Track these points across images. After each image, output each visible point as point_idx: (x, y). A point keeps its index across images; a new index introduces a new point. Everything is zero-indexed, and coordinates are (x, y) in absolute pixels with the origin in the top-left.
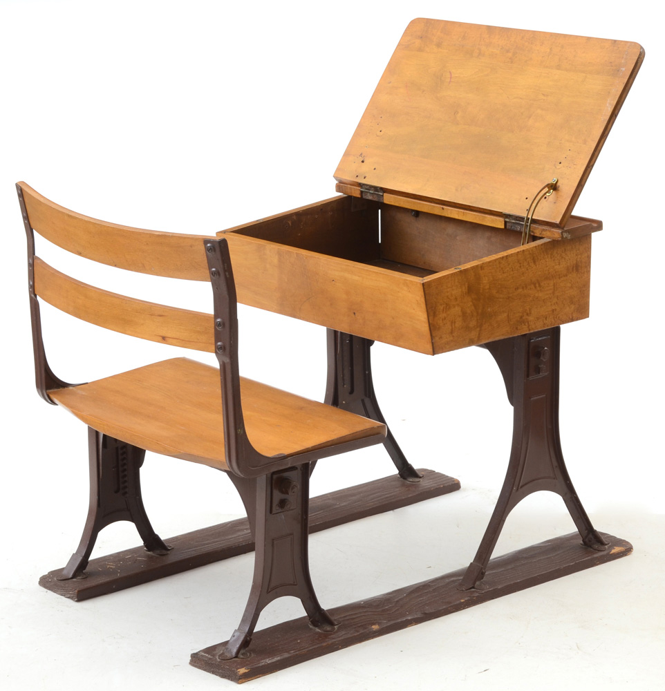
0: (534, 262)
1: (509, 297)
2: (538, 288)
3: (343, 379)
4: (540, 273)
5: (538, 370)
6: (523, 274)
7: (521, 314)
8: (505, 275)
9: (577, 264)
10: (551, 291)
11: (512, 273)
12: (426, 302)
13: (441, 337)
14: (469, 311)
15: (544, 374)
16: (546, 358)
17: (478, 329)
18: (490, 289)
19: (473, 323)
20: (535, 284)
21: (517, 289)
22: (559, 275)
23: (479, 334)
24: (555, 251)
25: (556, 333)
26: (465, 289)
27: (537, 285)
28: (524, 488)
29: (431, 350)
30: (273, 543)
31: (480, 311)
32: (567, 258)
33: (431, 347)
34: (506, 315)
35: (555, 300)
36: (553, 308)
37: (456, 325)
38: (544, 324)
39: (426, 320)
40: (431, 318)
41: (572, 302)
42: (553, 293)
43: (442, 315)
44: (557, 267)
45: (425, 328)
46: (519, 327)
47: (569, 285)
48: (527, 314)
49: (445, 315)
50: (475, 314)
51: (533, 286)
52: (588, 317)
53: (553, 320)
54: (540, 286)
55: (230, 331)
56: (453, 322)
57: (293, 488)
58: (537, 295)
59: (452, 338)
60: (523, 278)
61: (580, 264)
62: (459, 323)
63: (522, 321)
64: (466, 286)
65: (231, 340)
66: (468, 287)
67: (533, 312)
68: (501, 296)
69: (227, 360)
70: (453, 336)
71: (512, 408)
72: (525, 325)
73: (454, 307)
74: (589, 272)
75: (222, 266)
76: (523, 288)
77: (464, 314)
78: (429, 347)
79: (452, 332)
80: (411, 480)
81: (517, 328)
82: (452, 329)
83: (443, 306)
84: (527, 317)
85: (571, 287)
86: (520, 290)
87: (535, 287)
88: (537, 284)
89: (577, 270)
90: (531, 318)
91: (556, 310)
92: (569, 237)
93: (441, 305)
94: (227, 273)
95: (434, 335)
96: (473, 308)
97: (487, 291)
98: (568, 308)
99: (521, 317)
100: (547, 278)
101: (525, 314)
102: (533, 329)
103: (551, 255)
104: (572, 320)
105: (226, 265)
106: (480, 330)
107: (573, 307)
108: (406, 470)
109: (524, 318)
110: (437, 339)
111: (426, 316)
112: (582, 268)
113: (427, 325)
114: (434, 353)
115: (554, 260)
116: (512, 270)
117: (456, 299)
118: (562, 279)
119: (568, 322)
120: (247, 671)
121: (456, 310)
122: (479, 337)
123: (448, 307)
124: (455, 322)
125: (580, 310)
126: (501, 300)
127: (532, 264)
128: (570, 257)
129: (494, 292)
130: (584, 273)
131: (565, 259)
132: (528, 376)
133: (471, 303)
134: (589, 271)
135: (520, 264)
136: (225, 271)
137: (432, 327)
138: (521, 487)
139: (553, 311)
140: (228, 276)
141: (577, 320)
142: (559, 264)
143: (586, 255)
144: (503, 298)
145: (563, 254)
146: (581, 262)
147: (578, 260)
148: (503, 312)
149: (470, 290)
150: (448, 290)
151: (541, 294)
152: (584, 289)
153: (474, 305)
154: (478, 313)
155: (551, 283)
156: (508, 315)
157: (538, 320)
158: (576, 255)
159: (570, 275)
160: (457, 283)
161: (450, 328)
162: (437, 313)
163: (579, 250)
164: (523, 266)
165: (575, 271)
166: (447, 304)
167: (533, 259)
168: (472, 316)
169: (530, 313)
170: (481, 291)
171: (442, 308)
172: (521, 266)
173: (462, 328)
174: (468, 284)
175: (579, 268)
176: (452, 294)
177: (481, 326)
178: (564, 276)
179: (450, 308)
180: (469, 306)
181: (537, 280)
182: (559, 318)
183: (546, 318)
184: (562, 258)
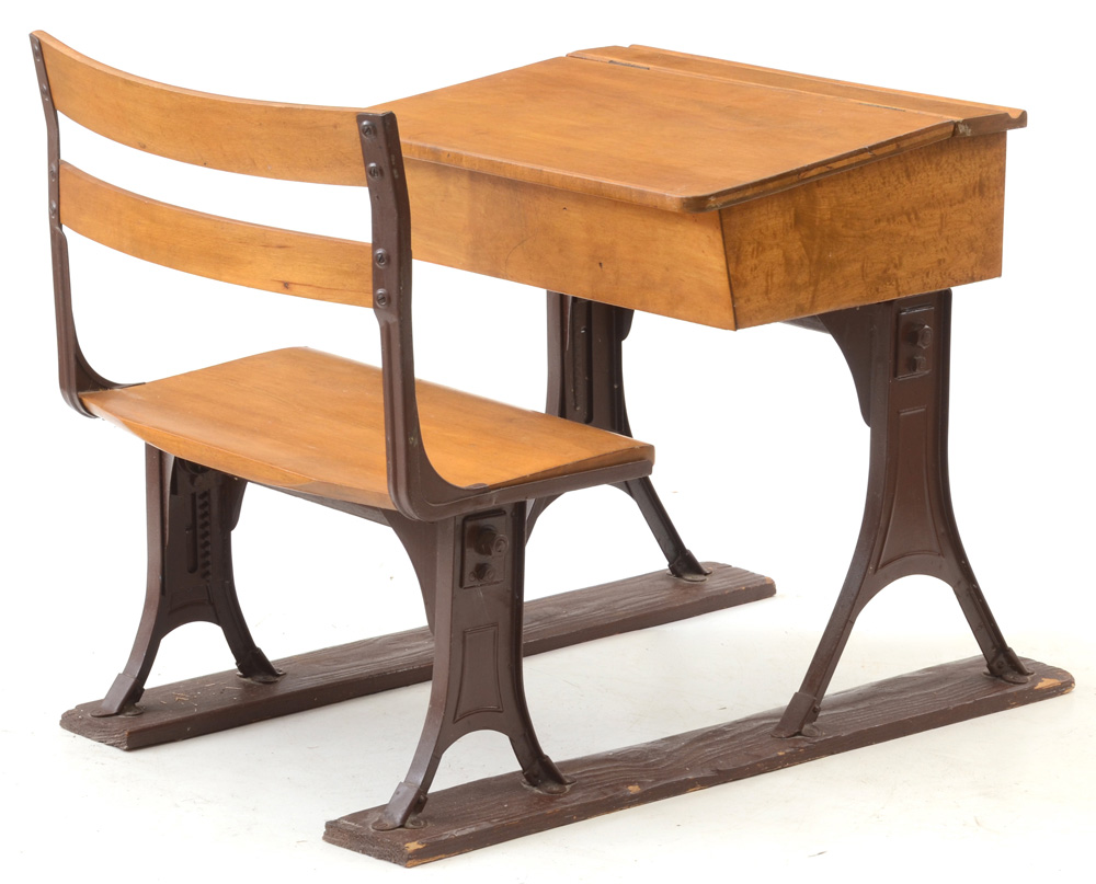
0: (908, 176)
1: (864, 236)
2: (914, 222)
3: (575, 397)
4: (917, 195)
5: (912, 365)
6: (888, 196)
7: (884, 266)
9: (981, 182)
10: (936, 228)
11: (869, 193)
12: (723, 237)
13: (749, 300)
14: (795, 257)
15: (923, 371)
16: (926, 344)
17: (812, 288)
18: (831, 219)
19: (802, 278)
20: (908, 215)
21: (878, 221)
22: (951, 200)
23: (813, 297)
24: (944, 159)
25: (943, 302)
26: (789, 218)
27: (913, 216)
28: (887, 568)
29: (732, 321)
30: (464, 637)
31: (815, 257)
32: (963, 171)
33: (732, 316)
34: (858, 265)
35: (943, 244)
36: (940, 257)
37: (775, 280)
38: (924, 284)
39: (724, 270)
40: (732, 266)
41: (972, 249)
42: (940, 231)
43: (751, 262)
44: (946, 186)
45: (721, 283)
46: (881, 288)
47: (967, 218)
48: (896, 266)
49: (755, 261)
50: (806, 262)
51: (905, 218)
52: (999, 274)
53: (938, 278)
54: (917, 218)
55: (399, 270)
56: (769, 275)
57: (498, 545)
58: (912, 233)
59: (766, 302)
60: (888, 203)
61: (987, 183)
62: (779, 277)
63: (885, 278)
64: (792, 213)
65: (400, 285)
66: (795, 215)
67: (905, 262)
68: (852, 233)
69: (393, 319)
70: (769, 299)
71: (867, 430)
72: (891, 284)
73: (772, 249)
74: (1001, 196)
75: (386, 159)
76: (888, 220)
77: (788, 262)
78: (728, 316)
79: (767, 292)
80: (690, 578)
81: (877, 290)
82: (767, 286)
83: (752, 246)
84: (895, 271)
85: (971, 223)
86: (883, 224)
87: (910, 220)
88: (911, 214)
89: (981, 193)
90: (901, 273)
91: (944, 260)
92: (969, 132)
93: (749, 244)
94: (395, 172)
95: (737, 295)
96: (803, 251)
97: (828, 223)
98: (965, 259)
99: (885, 271)
100: (928, 205)
101: (892, 266)
102: (904, 292)
103: (937, 164)
104: (973, 280)
105: (393, 156)
106: (815, 291)
107: (973, 256)
108: (681, 560)
109: (890, 272)
110: (742, 301)
111: (723, 263)
112: (990, 189)
113: (726, 278)
114: (736, 327)
115: (941, 174)
116: (871, 189)
117: (775, 235)
118: (955, 207)
119: (966, 282)
120: (420, 847)
121: (775, 255)
122: (813, 302)
123: (760, 248)
124: (772, 275)
125: (987, 263)
126: (850, 239)
127: (904, 181)
128: (969, 168)
129: (839, 225)
130: (993, 198)
131: (961, 173)
132: (895, 375)
133: (800, 243)
134: (1003, 196)
135: (884, 178)
136: (392, 167)
137: (734, 283)
138: (883, 566)
139: (940, 262)
140: (396, 176)
141: (981, 279)
142: (951, 182)
143: (997, 167)
144: (854, 237)
145: (958, 164)
146: (988, 178)
147: (984, 175)
148: (854, 260)
149: (798, 221)
150: (762, 219)
151: (919, 233)
152: (993, 226)
153: (804, 246)
154: (811, 261)
155: (937, 213)
156: (863, 267)
157: (913, 276)
158: (980, 167)
159: (969, 201)
160: (775, 209)
161: (765, 284)
162: (742, 258)
163: (985, 158)
164: (889, 182)
165: (977, 195)
166: (758, 243)
167: (907, 170)
168: (802, 265)
169: (901, 264)
170: (817, 224)
171: (750, 250)
172: (884, 183)
173: (784, 285)
174: (795, 210)
175: (985, 189)
176: (767, 227)
177: (816, 283)
178: (959, 202)
179: (764, 249)
180: (796, 250)
181: (913, 208)
182: (950, 274)
183: (928, 274)
184: (956, 170)
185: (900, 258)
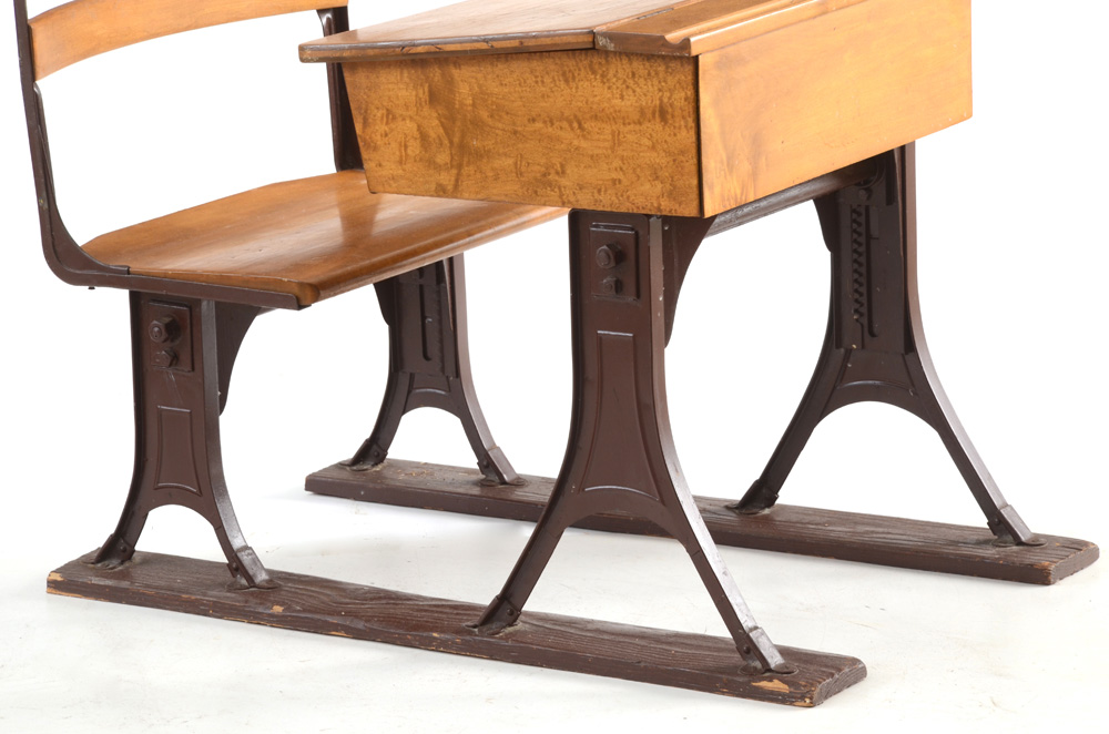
0: (567, 81)
1: (515, 132)
4: (580, 104)
6: (543, 96)
7: (543, 169)
8: (506, 90)
9: (661, 106)
11: (520, 89)
14: (432, 134)
17: (456, 171)
18: (474, 105)
19: (443, 158)
21: (534, 120)
22: (625, 119)
23: (457, 181)
26: (423, 93)
27: (575, 125)
31: (456, 140)
32: (638, 90)
34: (510, 161)
35: (617, 163)
36: (614, 175)
37: (410, 152)
38: (596, 201)
40: (358, 126)
41: (656, 177)
44: (617, 102)
46: (541, 192)
47: (648, 143)
48: (557, 173)
49: (385, 128)
50: (446, 142)
51: (565, 125)
53: (614, 198)
54: (580, 127)
56: (403, 146)
58: (576, 142)
59: (400, 172)
60: (542, 104)
61: (670, 110)
62: (414, 148)
63: (546, 182)
64: (426, 89)
66: (430, 91)
67: (568, 171)
68: (500, 125)
70: (404, 170)
72: (553, 190)
73: (404, 119)
76: (545, 122)
77: (424, 137)
79: (401, 162)
81: (536, 192)
82: (401, 157)
83: (381, 112)
84: (557, 178)
85: (653, 148)
86: (539, 125)
87: (571, 125)
89: (664, 119)
90: (564, 182)
91: (620, 182)
92: (611, 47)
96: (441, 131)
97: (470, 108)
98: (647, 186)
99: (544, 175)
100: (596, 118)
101: (552, 171)
103: (603, 76)
106: (458, 174)
107: (657, 185)
109: (550, 177)
110: (372, 164)
112: (674, 116)
114: (370, 189)
116: (520, 84)
117: (406, 106)
120: (59, 579)
121: (410, 127)
122: (456, 186)
123: (390, 116)
124: (406, 147)
125: (678, 197)
126: (500, 132)
127: (563, 85)
128: (644, 89)
129: (484, 114)
130: (680, 128)
131: (634, 91)
133: (437, 122)
135: (536, 77)
137: (362, 143)
139: (614, 181)
142: (624, 99)
143: (683, 95)
144: (503, 130)
145: (630, 82)
146: (671, 105)
147: (665, 100)
148: (505, 154)
149: (433, 98)
150: (391, 86)
151: (584, 144)
152: (684, 159)
153: (443, 125)
154: (451, 142)
155: (608, 129)
156: (516, 164)
157: (581, 189)
158: (660, 90)
159: (649, 125)
160: (406, 79)
161: (398, 153)
162: (370, 121)
163: (665, 81)
164: (543, 82)
165: (658, 119)
166: (388, 110)
167: (564, 74)
168: (441, 144)
169: (563, 172)
170: (457, 106)
171: (379, 115)
172: (537, 82)
173: (421, 160)
174: (430, 86)
175: (669, 117)
176: (397, 97)
177: (460, 167)
178: (635, 123)
179: (394, 118)
180: (434, 126)
181: (575, 116)
182: (628, 197)
183: (599, 191)
184: (628, 87)
185: (562, 166)
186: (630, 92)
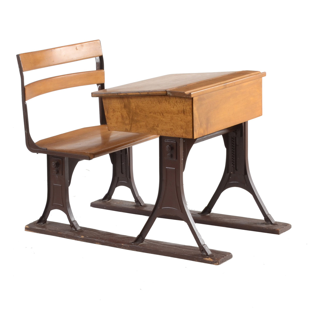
0: (159, 103)
1: (146, 116)
4: (162, 109)
6: (153, 107)
7: (153, 125)
8: (144, 105)
9: (183, 110)
10: (169, 119)
11: (147, 105)
14: (125, 116)
18: (135, 109)
19: (127, 122)
21: (151, 113)
22: (174, 113)
23: (131, 128)
26: (123, 105)
27: (161, 114)
31: (131, 117)
32: (178, 106)
34: (145, 123)
35: (172, 124)
36: (171, 127)
38: (166, 134)
40: (106, 113)
41: (182, 128)
44: (172, 109)
47: (180, 119)
48: (156, 126)
50: (128, 118)
51: (159, 114)
53: (171, 133)
54: (163, 115)
58: (161, 119)
59: (116, 125)
61: (186, 111)
62: (120, 119)
63: (153, 129)
67: (159, 126)
68: (142, 114)
72: (155, 131)
73: (117, 112)
76: (153, 113)
77: (122, 117)
79: (116, 123)
81: (151, 131)
82: (116, 121)
84: (156, 128)
85: (181, 121)
86: (152, 114)
90: (158, 129)
91: (172, 129)
92: (171, 95)
95: (107, 121)
96: (127, 115)
98: (179, 130)
99: (153, 127)
100: (167, 113)
103: (169, 102)
106: (131, 126)
107: (182, 130)
110: (109, 123)
112: (187, 113)
115: (170, 105)
116: (147, 104)
117: (118, 109)
118: (175, 115)
120: (28, 227)
121: (118, 114)
122: (130, 129)
123: (114, 111)
124: (118, 119)
125: (187, 133)
127: (158, 104)
129: (138, 111)
130: (188, 116)
131: (177, 106)
139: (171, 129)
143: (189, 107)
144: (143, 115)
145: (176, 104)
146: (186, 110)
147: (184, 108)
148: (143, 121)
149: (125, 107)
150: (114, 103)
151: (163, 119)
152: (189, 124)
153: (127, 114)
154: (129, 118)
155: (170, 115)
156: (146, 124)
157: (162, 131)
158: (183, 106)
159: (180, 115)
160: (118, 102)
161: (116, 120)
162: (109, 112)
163: (185, 104)
164: (153, 103)
165: (182, 113)
166: (113, 109)
167: (159, 101)
169: (158, 126)
170: (131, 109)
171: (111, 111)
172: (152, 103)
173: (122, 122)
174: (124, 103)
175: (185, 113)
176: (116, 106)
177: (131, 124)
178: (177, 114)
179: (115, 112)
180: (125, 114)
181: (161, 112)
182: (174, 133)
183: (167, 131)
184: (175, 105)
185: (158, 125)
186: (176, 106)
